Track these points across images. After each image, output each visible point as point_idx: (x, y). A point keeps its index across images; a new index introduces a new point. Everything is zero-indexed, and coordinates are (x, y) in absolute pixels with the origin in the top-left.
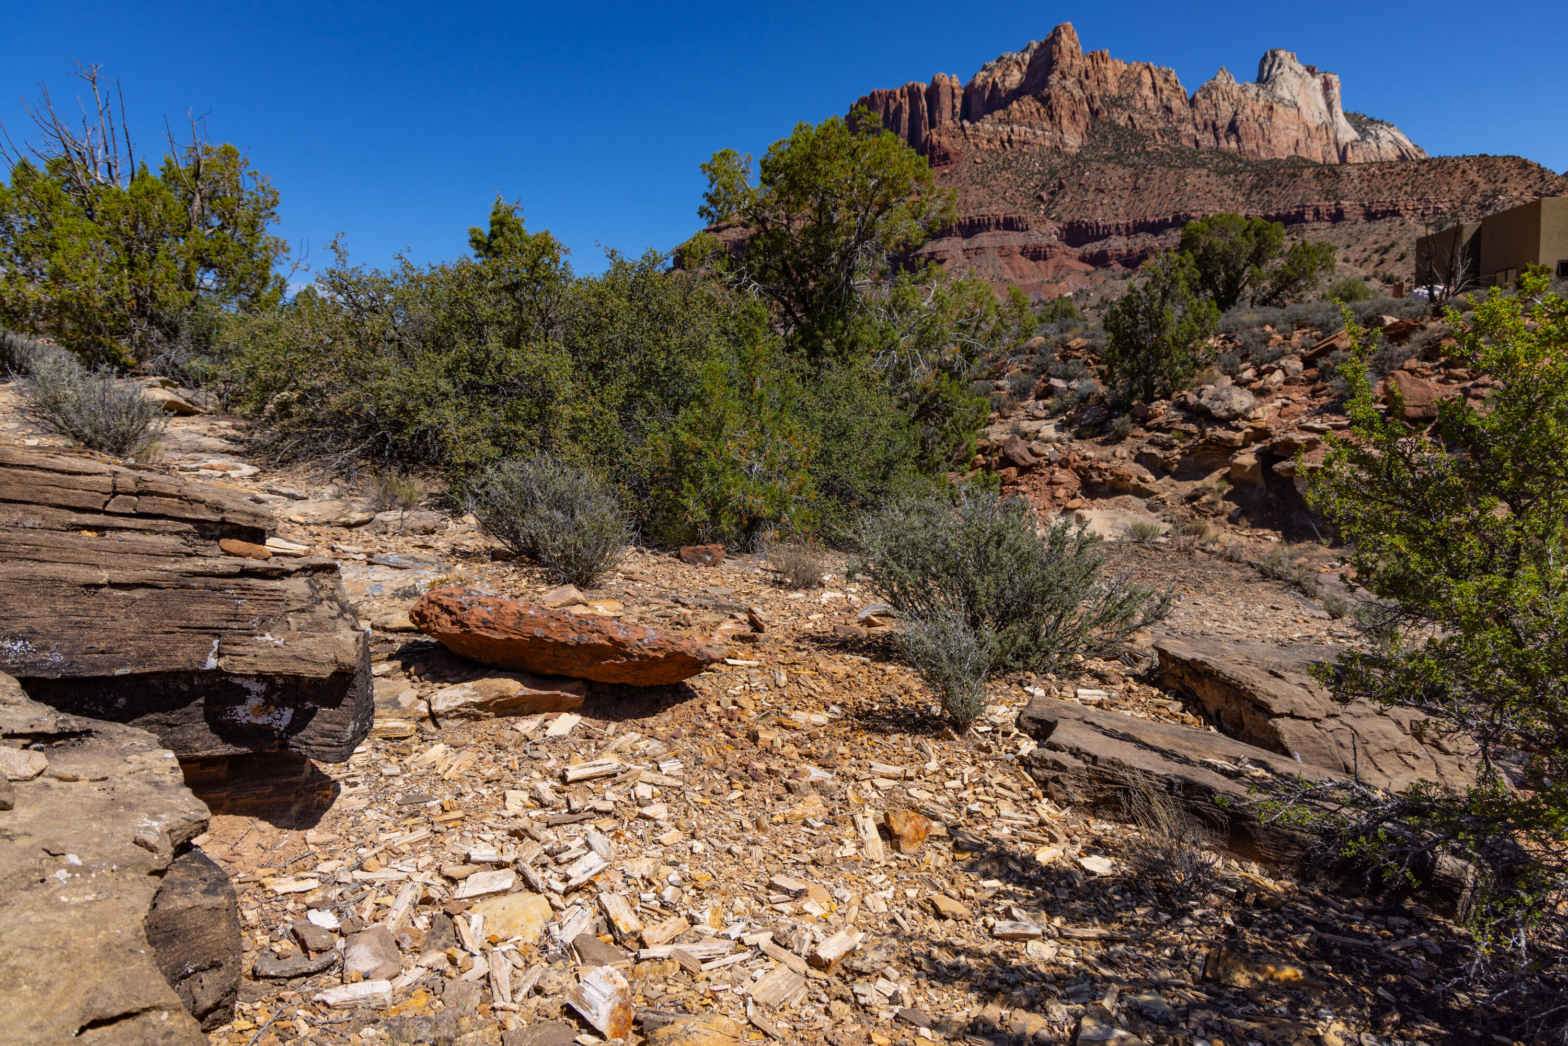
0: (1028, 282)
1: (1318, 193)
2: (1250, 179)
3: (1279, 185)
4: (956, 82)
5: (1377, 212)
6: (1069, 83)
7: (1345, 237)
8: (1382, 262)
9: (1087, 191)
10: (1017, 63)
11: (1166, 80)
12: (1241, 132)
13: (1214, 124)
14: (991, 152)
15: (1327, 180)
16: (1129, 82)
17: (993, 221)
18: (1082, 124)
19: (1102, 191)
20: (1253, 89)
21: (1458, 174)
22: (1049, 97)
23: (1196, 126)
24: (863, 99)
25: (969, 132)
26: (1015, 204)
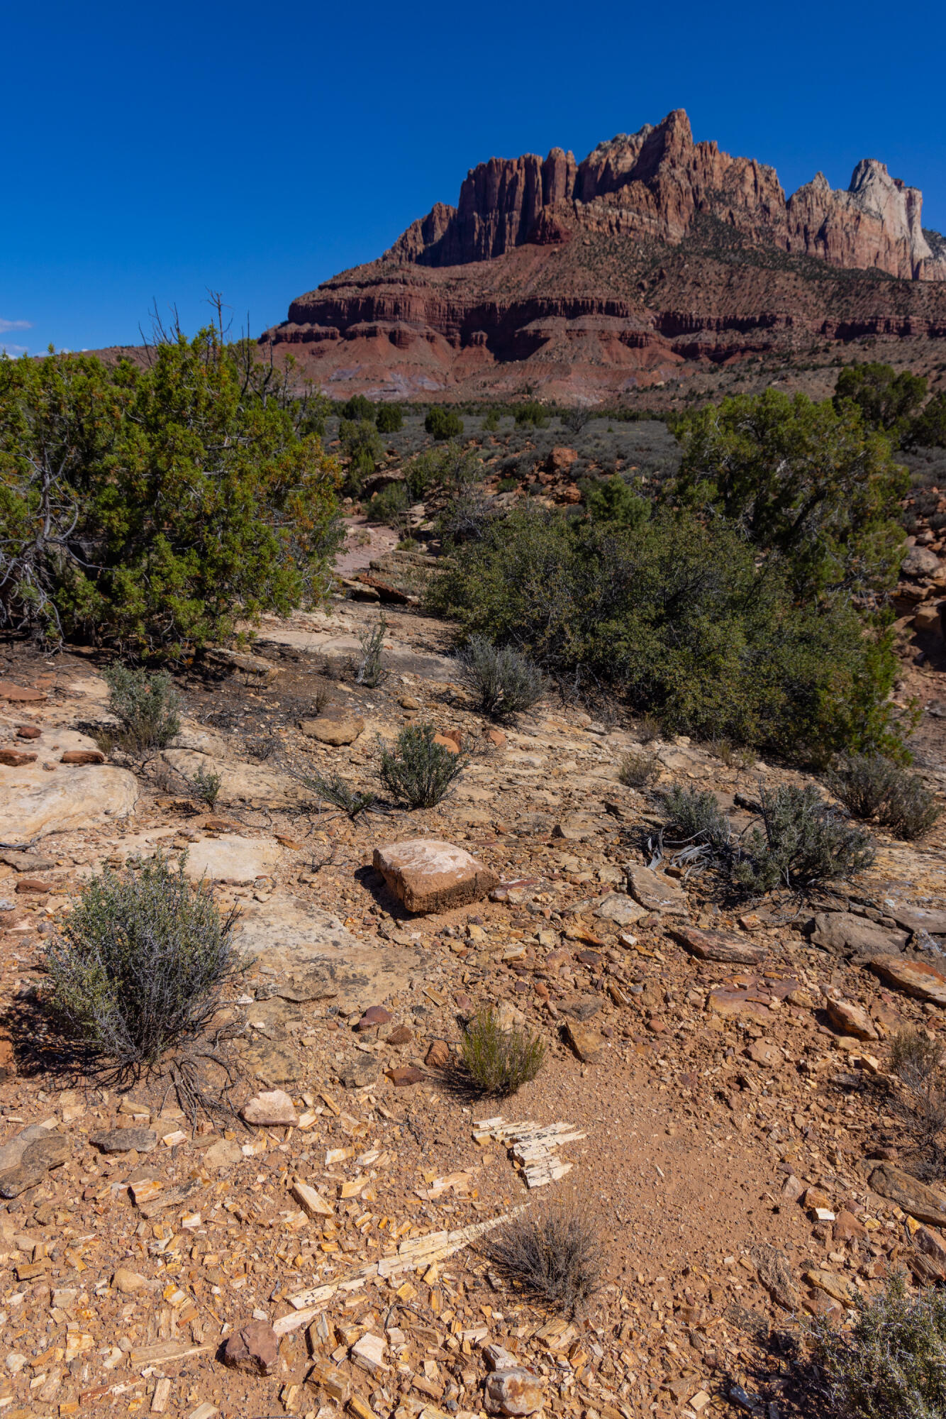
0: (624, 368)
1: (891, 306)
2: (833, 287)
3: (857, 295)
4: (571, 159)
5: (940, 330)
6: (678, 172)
7: (910, 352)
8: (939, 378)
9: (685, 283)
10: (631, 146)
11: (767, 179)
12: (829, 238)
13: (806, 228)
14: (599, 235)
15: (900, 295)
16: (733, 177)
17: (596, 304)
18: (686, 215)
19: (699, 285)
20: (844, 197)
22: (658, 184)
23: (789, 229)
24: (482, 167)
25: (580, 212)
26: (618, 289)
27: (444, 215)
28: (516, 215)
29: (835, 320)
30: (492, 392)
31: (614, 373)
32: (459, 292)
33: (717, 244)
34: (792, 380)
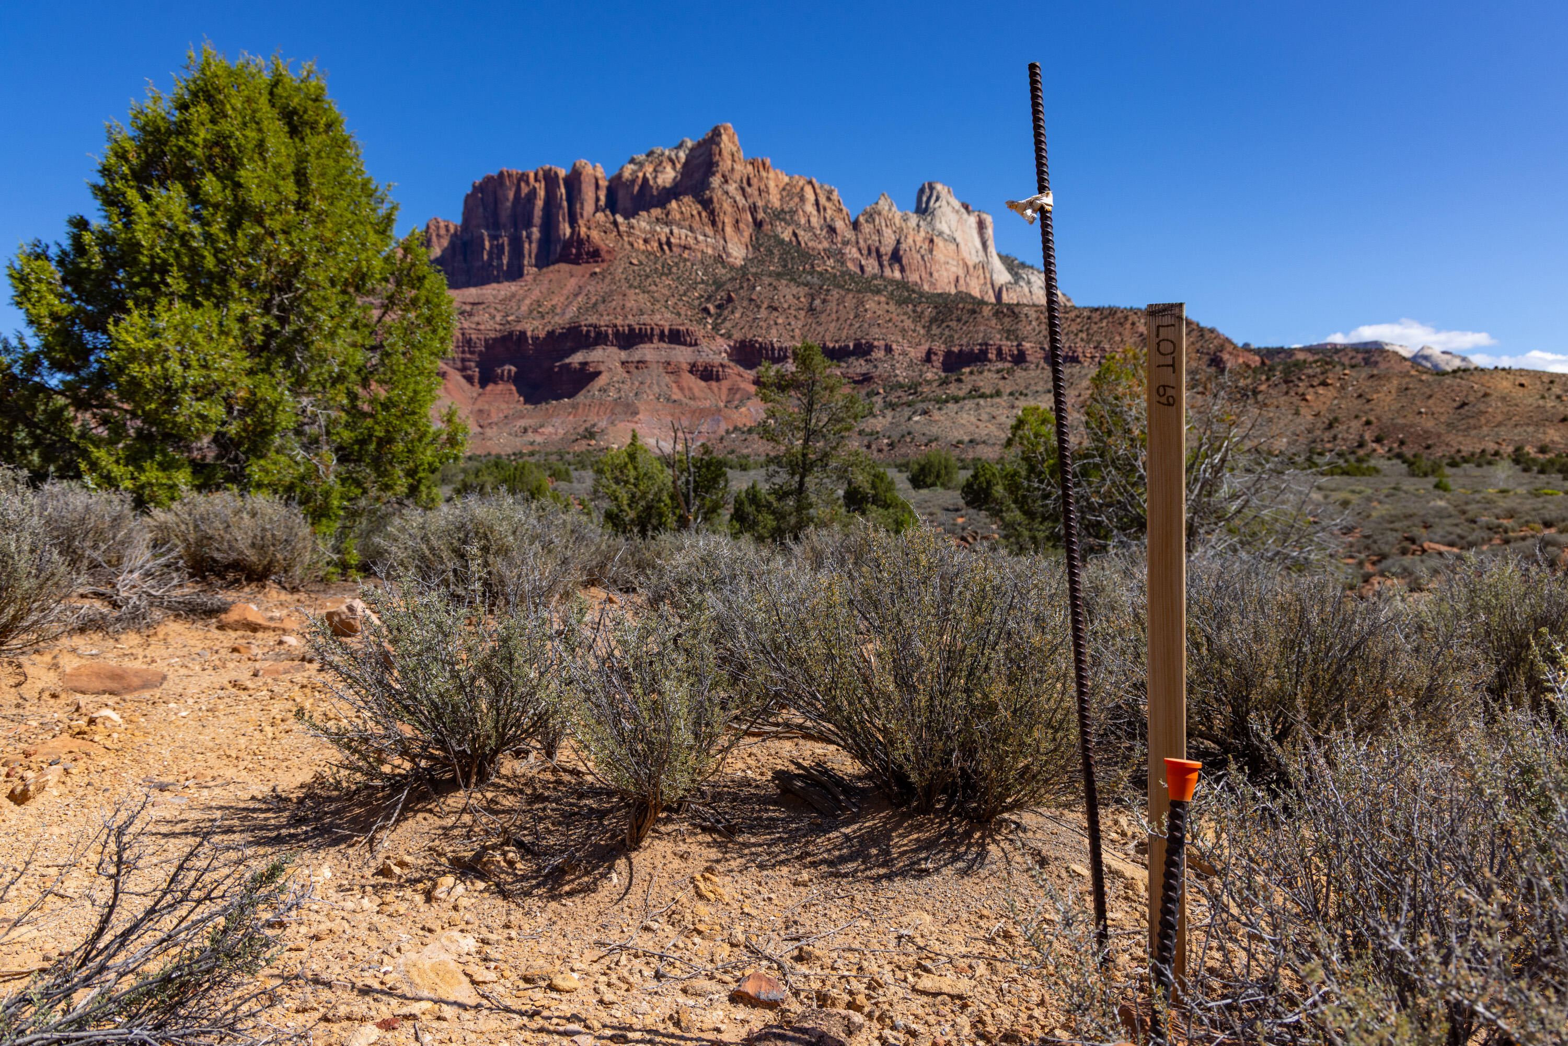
0: (701, 405)
1: (999, 332)
2: (929, 312)
3: (959, 320)
4: (600, 172)
6: (732, 188)
9: (759, 307)
10: (671, 160)
11: (829, 199)
12: (904, 261)
13: (878, 251)
14: (648, 254)
15: (1006, 320)
16: (791, 195)
17: (657, 331)
18: (747, 234)
19: (776, 309)
20: (914, 219)
21: (1128, 326)
22: (711, 200)
23: (860, 250)
24: (488, 180)
25: (623, 228)
26: (679, 314)
27: (443, 232)
28: (536, 232)
29: (940, 347)
30: (539, 439)
31: (693, 412)
32: (476, 319)
33: (785, 266)
34: (936, 415)
